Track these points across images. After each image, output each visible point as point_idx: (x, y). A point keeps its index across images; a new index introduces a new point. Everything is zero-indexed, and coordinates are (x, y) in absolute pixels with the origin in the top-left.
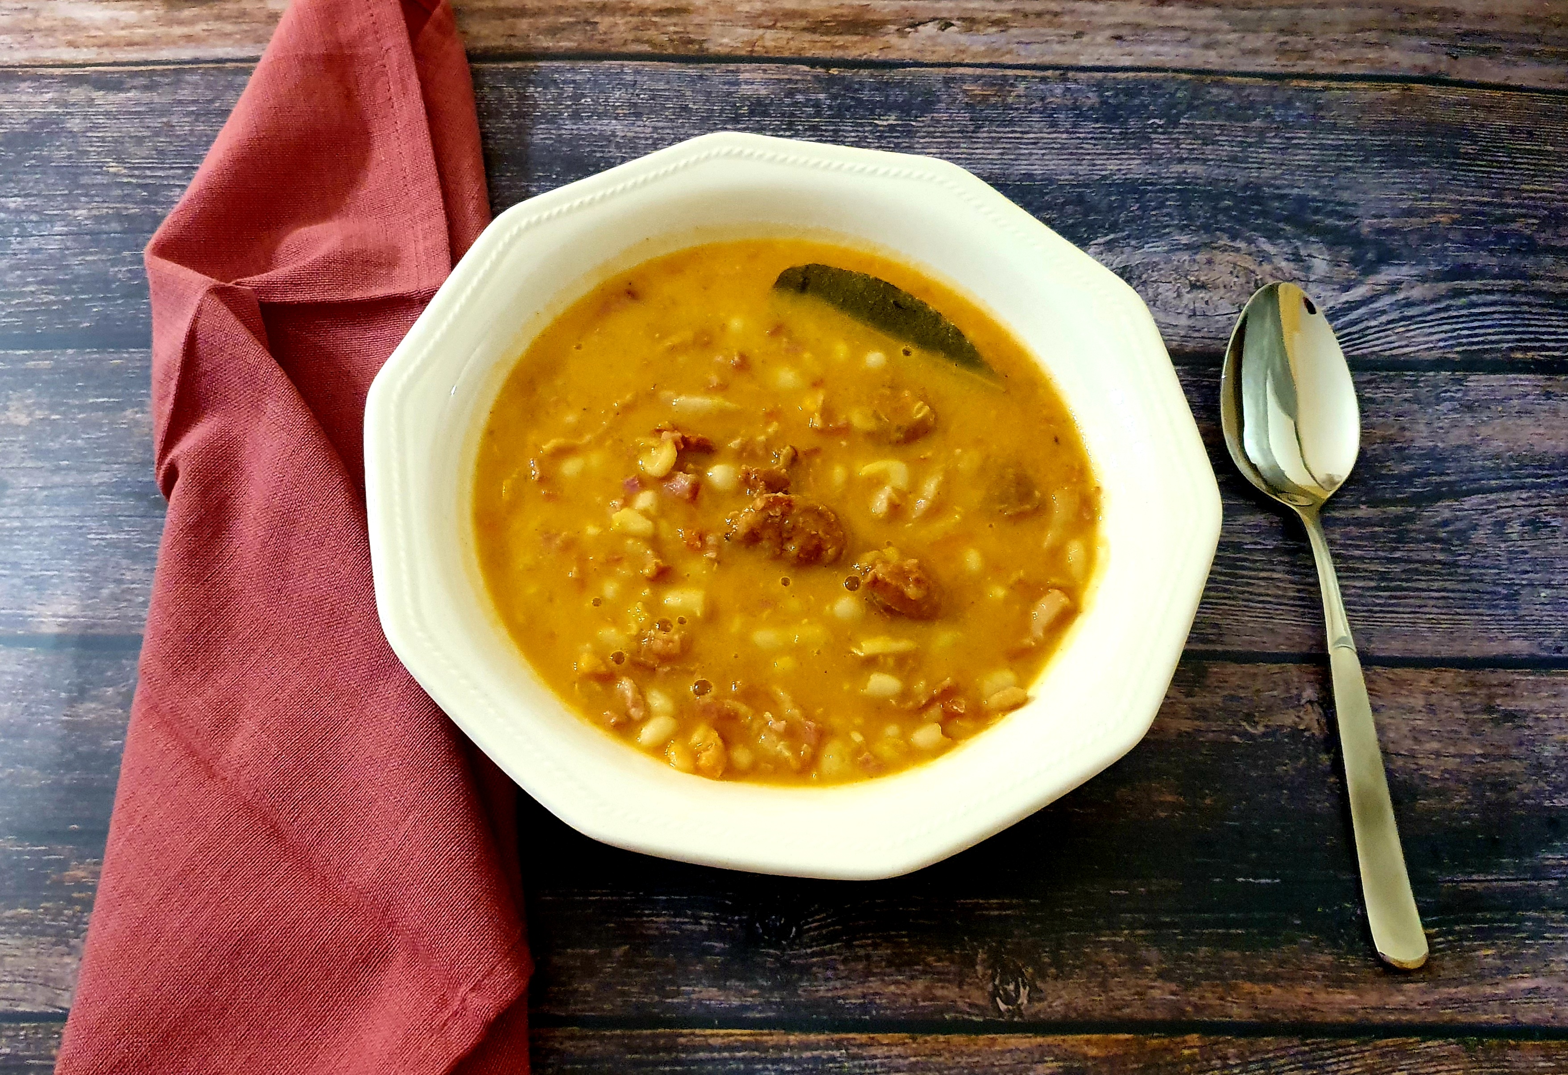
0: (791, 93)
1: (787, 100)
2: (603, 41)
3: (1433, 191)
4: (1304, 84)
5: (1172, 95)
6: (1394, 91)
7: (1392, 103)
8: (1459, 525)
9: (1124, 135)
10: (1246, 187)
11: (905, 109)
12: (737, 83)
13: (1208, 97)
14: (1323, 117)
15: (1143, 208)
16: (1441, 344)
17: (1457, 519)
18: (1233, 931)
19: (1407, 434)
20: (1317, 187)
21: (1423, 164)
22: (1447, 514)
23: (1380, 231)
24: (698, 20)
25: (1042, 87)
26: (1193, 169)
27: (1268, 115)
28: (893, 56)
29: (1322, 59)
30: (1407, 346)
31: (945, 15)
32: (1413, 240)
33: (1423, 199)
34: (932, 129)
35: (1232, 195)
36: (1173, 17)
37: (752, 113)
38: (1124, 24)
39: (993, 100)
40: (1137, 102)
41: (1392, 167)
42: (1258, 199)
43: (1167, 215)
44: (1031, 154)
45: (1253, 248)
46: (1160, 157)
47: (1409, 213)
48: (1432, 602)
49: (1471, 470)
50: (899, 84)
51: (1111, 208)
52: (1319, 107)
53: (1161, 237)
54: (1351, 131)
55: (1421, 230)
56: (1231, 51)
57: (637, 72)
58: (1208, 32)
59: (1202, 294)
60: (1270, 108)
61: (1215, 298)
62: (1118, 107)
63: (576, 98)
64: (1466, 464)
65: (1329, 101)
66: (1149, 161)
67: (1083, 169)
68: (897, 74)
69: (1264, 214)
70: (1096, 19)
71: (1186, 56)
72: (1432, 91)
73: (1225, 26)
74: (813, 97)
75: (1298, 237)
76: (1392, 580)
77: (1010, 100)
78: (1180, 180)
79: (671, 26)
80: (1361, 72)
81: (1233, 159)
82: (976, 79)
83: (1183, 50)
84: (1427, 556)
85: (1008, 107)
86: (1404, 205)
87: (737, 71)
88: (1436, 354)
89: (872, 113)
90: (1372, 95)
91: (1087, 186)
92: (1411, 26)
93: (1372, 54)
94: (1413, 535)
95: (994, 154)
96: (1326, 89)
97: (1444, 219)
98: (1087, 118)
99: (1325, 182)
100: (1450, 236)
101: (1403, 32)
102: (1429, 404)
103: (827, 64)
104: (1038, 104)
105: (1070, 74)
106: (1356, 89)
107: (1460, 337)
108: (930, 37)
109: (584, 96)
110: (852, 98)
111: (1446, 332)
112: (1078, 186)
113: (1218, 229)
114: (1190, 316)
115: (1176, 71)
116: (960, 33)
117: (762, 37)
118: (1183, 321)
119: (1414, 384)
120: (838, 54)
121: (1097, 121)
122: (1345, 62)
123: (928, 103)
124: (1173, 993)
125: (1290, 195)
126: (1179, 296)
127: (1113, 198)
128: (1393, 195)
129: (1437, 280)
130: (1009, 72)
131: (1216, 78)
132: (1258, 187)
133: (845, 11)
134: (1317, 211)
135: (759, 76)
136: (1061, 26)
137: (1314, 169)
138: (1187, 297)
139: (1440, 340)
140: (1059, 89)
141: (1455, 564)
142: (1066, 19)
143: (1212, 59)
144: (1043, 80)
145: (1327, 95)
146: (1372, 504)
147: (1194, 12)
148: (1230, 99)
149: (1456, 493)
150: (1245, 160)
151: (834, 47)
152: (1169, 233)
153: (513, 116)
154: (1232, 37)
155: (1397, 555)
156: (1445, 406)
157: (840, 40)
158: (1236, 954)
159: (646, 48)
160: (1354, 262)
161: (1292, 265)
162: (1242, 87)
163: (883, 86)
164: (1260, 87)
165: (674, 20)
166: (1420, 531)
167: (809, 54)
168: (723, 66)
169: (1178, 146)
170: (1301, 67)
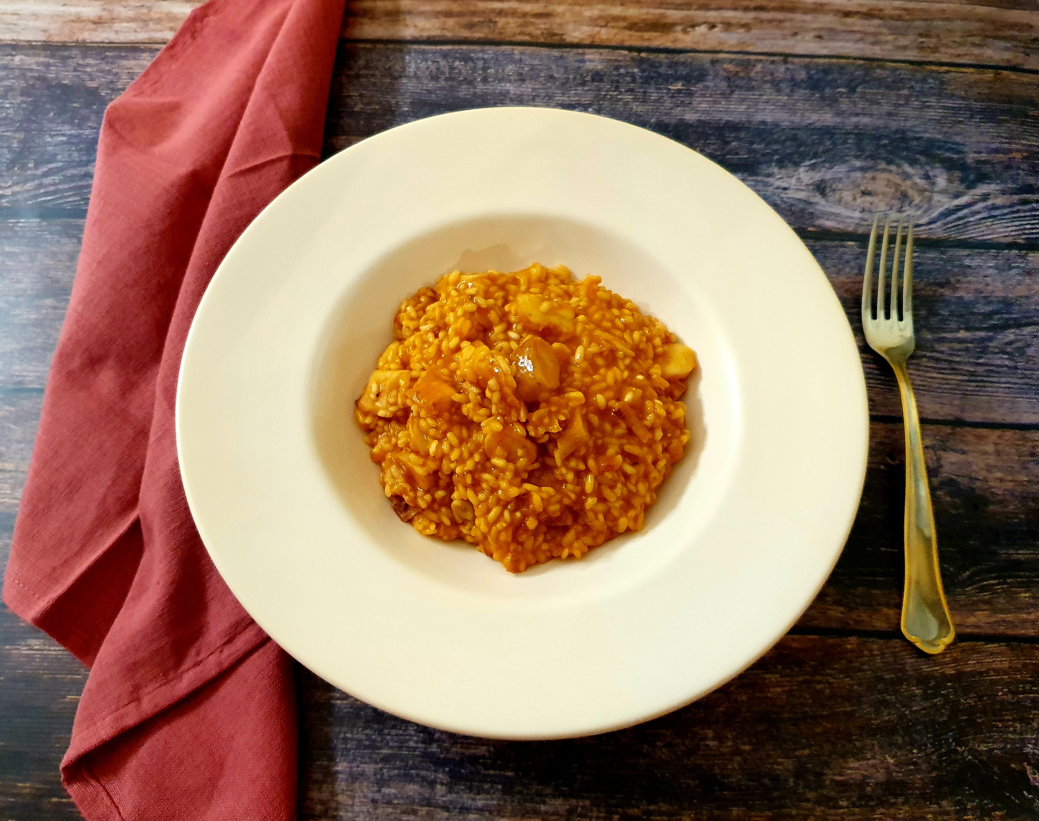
0: (617, 68)
1: (615, 73)
2: (501, 33)
3: (1012, 138)
4: (934, 68)
5: (852, 74)
6: (989, 75)
7: (990, 82)
8: (1019, 344)
9: (823, 98)
10: (896, 132)
11: (687, 79)
12: (583, 61)
13: (875, 75)
14: (946, 89)
15: (834, 144)
16: (1014, 233)
17: (1018, 340)
18: (878, 579)
19: (990, 288)
20: (940, 133)
21: (1006, 120)
22: (1012, 337)
23: (979, 162)
24: (558, 20)
25: (772, 67)
26: (865, 120)
27: (912, 87)
28: (679, 46)
29: (946, 53)
30: (992, 234)
31: (712, 20)
32: (998, 168)
33: (1006, 143)
34: (704, 92)
35: (886, 137)
36: (853, 24)
37: (593, 80)
38: (821, 29)
39: (741, 74)
40: (830, 77)
41: (987, 122)
42: (904, 139)
43: (848, 148)
44: (764, 109)
45: (900, 171)
46: (844, 112)
47: (997, 151)
48: (1000, 390)
49: (1027, 311)
50: (684, 64)
51: (813, 143)
52: (942, 83)
53: (845, 162)
54: (963, 98)
55: (1003, 162)
56: (889, 47)
57: (522, 53)
58: (875, 34)
59: (868, 199)
60: (913, 83)
61: (876, 202)
62: (818, 80)
63: (485, 69)
64: (1025, 308)
65: (949, 80)
66: (838, 114)
67: (797, 119)
68: (682, 58)
69: (907, 149)
70: (806, 25)
71: (862, 49)
72: (1013, 76)
73: (885, 31)
74: (630, 70)
75: (928, 164)
76: (977, 376)
77: (752, 75)
78: (856, 126)
79: (543, 24)
80: (969, 62)
81: (890, 114)
82: (731, 61)
83: (860, 45)
84: (999, 362)
85: (751, 79)
86: (993, 146)
87: (583, 54)
88: (1010, 239)
89: (667, 81)
90: (977, 77)
91: (799, 129)
92: (1001, 34)
93: (976, 51)
94: (990, 349)
95: (743, 108)
96: (948, 72)
97: (1018, 156)
98: (799, 87)
99: (945, 129)
100: (1022, 167)
101: (996, 38)
102: (1004, 270)
103: (639, 50)
104: (769, 78)
105: (790, 59)
106: (967, 73)
107: (1025, 229)
108: (703, 35)
109: (489, 68)
110: (655, 72)
111: (1016, 226)
112: (793, 129)
113: (879, 158)
114: (861, 212)
115: (855, 58)
116: (722, 31)
117: (599, 32)
118: (857, 214)
119: (995, 257)
120: (646, 44)
121: (805, 89)
122: (959, 56)
123: (701, 76)
124: (842, 613)
125: (922, 137)
126: (855, 199)
127: (815, 137)
128: (988, 140)
129: (1012, 194)
130: (753, 57)
131: (880, 63)
132: (904, 132)
133: (650, 17)
134: (940, 148)
135: (597, 57)
136: (783, 29)
137: (939, 121)
138: (859, 200)
139: (1012, 231)
140: (782, 68)
141: (1016, 368)
142: (787, 24)
143: (876, 51)
144: (773, 62)
145: (948, 76)
146: (967, 329)
147: (866, 22)
148: (887, 77)
149: (1018, 325)
150: (897, 115)
151: (643, 40)
152: (847, 160)
153: (446, 79)
154: (890, 38)
155: (981, 361)
156: (1014, 272)
157: (647, 35)
158: (879, 592)
159: (527, 38)
160: (962, 180)
161: (923, 181)
162: (895, 69)
163: (673, 65)
164: (907, 70)
165: (544, 20)
166: (996, 347)
167: (627, 44)
168: (575, 50)
169: (855, 105)
170: (933, 57)
